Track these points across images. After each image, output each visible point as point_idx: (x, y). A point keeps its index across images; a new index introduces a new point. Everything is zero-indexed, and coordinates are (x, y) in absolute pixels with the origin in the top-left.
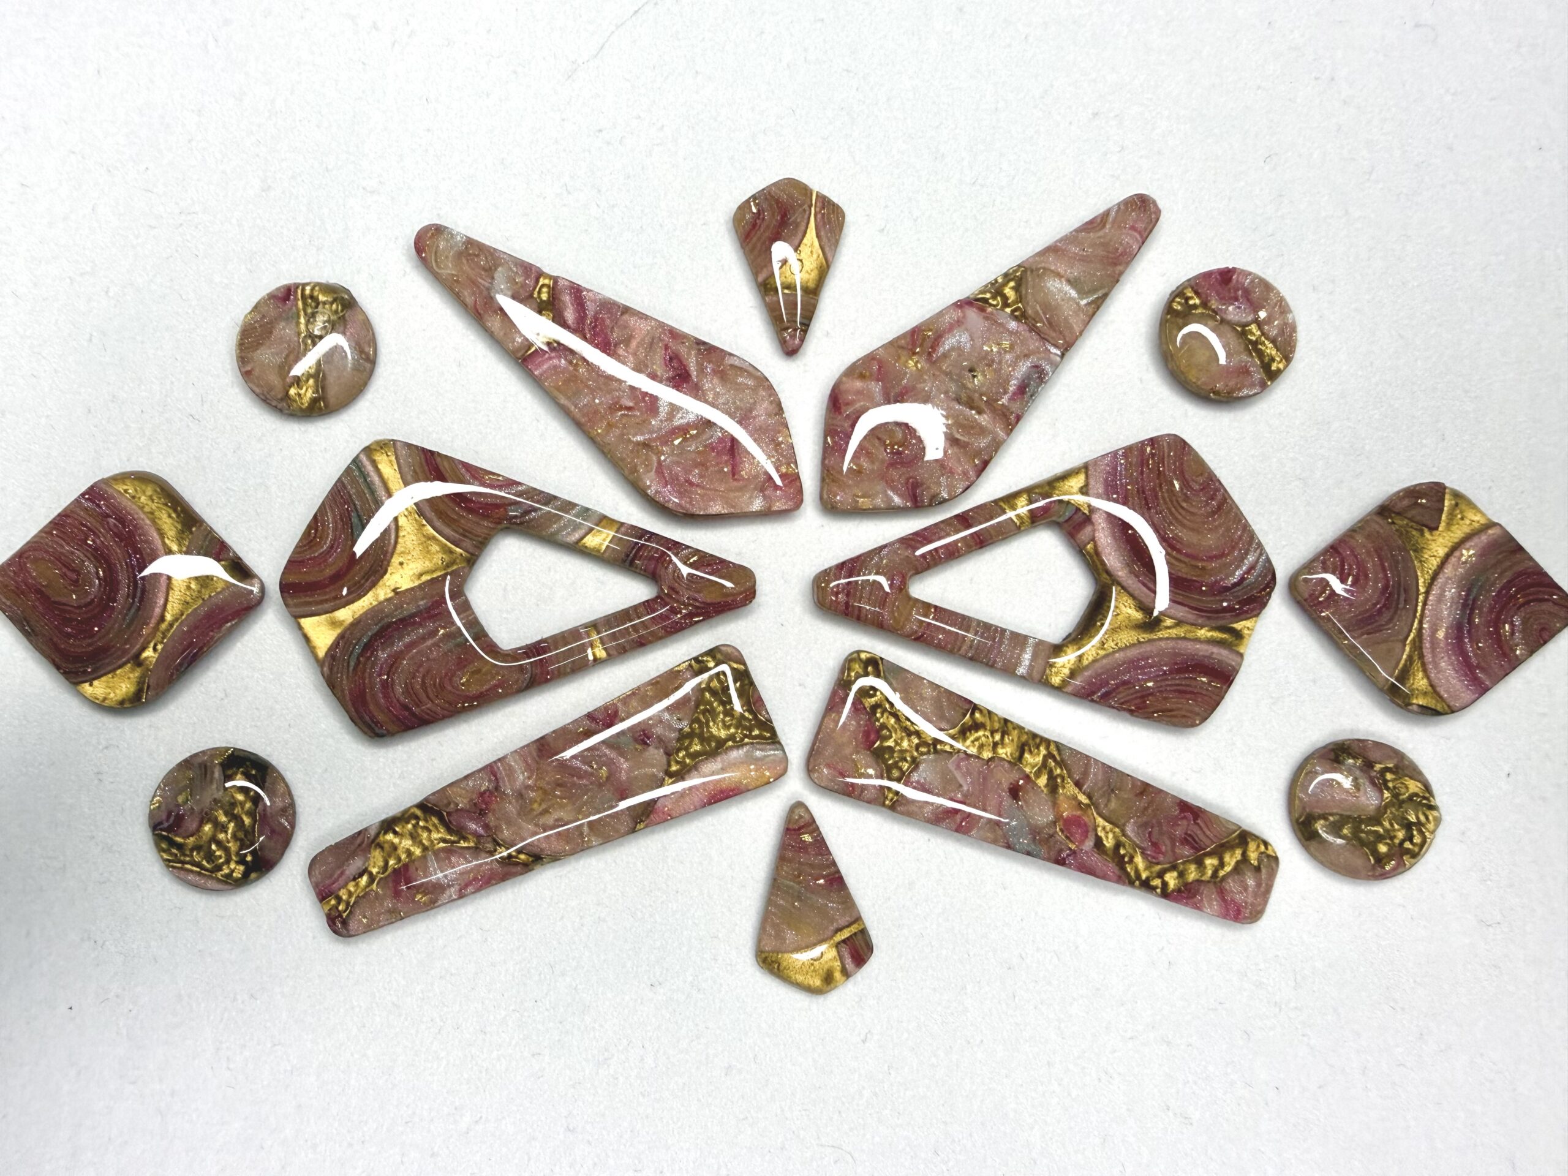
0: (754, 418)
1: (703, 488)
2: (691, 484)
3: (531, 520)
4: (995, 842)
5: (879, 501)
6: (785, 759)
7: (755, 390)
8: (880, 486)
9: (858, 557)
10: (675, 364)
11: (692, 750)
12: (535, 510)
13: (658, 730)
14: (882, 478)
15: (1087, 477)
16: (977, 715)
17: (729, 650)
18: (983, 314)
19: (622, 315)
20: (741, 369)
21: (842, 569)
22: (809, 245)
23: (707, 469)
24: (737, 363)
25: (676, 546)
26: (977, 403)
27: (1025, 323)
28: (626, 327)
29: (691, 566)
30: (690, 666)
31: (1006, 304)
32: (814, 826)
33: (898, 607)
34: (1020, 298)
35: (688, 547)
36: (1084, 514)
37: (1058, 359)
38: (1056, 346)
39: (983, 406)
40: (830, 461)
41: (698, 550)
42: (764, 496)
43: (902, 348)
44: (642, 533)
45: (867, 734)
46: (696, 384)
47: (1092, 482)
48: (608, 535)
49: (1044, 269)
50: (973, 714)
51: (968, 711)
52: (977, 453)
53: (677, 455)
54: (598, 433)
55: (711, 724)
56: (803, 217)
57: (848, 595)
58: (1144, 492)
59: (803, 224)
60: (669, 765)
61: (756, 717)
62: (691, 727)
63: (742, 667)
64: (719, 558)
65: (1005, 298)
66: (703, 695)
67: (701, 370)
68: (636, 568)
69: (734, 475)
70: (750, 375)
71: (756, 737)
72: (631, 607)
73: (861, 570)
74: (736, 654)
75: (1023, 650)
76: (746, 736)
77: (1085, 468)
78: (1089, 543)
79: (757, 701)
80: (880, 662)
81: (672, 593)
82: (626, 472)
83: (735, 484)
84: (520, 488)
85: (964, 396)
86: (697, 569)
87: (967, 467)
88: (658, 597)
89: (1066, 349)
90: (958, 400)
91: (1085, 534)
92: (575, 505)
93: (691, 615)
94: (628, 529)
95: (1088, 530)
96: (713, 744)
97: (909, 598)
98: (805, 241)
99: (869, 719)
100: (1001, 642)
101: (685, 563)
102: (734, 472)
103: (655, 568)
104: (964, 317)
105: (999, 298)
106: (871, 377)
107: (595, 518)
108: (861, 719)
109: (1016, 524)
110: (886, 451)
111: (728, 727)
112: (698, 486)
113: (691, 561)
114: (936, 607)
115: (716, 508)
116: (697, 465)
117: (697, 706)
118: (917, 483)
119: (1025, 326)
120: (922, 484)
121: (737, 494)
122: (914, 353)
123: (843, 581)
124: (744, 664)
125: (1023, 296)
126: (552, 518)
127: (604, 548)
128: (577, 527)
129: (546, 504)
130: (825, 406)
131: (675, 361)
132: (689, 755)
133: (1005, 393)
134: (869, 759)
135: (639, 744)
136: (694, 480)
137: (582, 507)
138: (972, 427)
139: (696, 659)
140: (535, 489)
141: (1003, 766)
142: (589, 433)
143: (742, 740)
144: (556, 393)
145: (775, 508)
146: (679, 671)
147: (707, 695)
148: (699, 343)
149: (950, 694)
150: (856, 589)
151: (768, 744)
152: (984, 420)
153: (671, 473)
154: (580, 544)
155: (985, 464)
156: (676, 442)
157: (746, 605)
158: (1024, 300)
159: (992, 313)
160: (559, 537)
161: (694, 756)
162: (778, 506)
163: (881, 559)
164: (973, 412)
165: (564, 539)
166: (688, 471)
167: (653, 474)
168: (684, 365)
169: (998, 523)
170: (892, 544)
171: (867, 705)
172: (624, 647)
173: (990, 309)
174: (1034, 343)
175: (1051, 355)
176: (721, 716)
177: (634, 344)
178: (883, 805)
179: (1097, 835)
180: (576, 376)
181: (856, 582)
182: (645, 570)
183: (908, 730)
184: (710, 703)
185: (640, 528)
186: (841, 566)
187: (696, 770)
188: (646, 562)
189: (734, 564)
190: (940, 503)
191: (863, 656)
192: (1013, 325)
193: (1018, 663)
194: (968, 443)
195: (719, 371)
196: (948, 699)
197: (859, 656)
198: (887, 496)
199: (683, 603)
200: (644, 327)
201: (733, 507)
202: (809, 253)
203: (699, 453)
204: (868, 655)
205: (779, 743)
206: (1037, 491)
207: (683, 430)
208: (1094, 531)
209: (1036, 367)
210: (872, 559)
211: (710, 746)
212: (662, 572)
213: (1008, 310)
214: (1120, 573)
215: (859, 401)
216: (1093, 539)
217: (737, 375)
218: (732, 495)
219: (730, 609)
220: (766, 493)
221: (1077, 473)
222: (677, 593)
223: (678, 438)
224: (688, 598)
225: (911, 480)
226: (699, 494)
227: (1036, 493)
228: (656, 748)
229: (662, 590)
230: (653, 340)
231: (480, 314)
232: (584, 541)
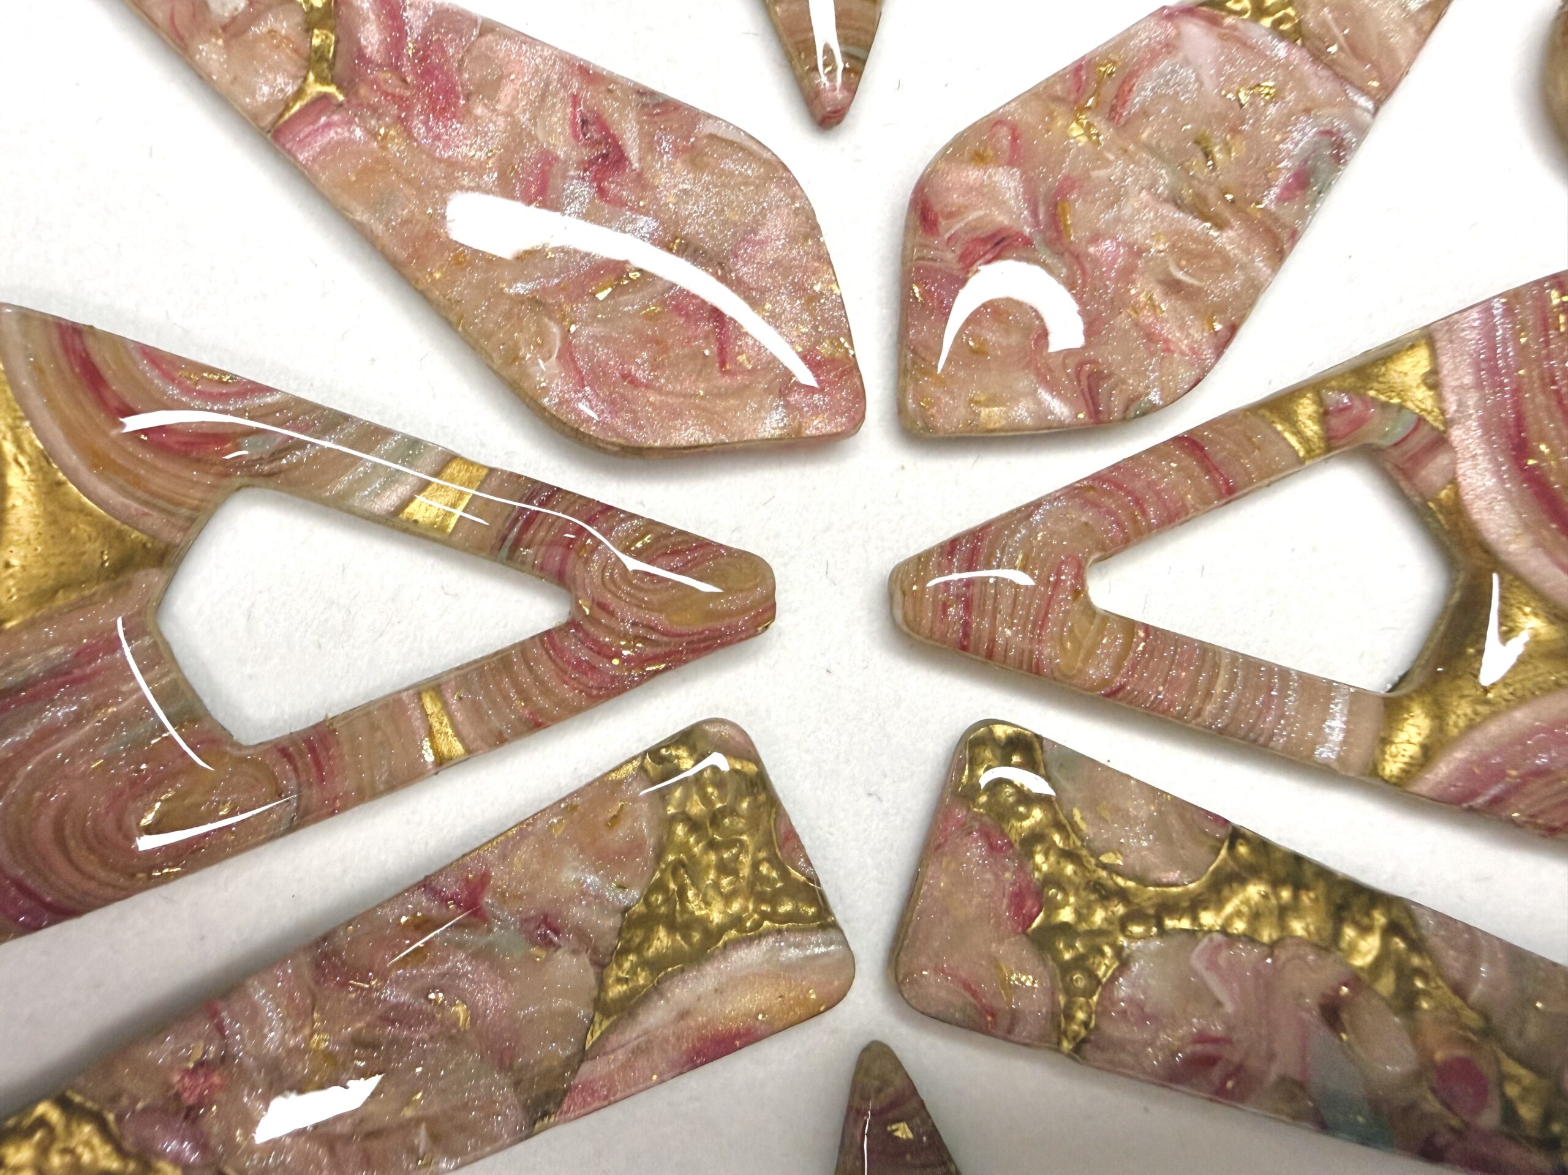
0: (762, 243)
1: (660, 391)
2: (634, 382)
3: (292, 467)
4: (1297, 1117)
5: (1022, 412)
6: (848, 963)
7: (761, 185)
8: (1024, 381)
9: (985, 527)
10: (593, 133)
11: (651, 952)
12: (302, 445)
13: (577, 913)
14: (1027, 366)
15: (1434, 355)
16: (1243, 850)
17: (726, 731)
18: (1217, 30)
19: (481, 35)
20: (731, 143)
21: (952, 553)
23: (666, 350)
24: (721, 132)
25: (603, 513)
26: (1216, 206)
27: (1303, 45)
28: (486, 59)
29: (638, 555)
30: (642, 768)
32: (914, 1104)
33: (1071, 630)
35: (632, 516)
36: (1434, 429)
37: (1367, 117)
38: (1364, 91)
39: (1227, 214)
40: (918, 332)
41: (651, 522)
42: (787, 405)
43: (1056, 99)
44: (535, 490)
45: (1018, 899)
46: (640, 175)
47: (1447, 363)
48: (462, 494)
50: (1232, 847)
51: (1222, 843)
52: (1219, 309)
53: (604, 322)
54: (434, 281)
55: (690, 894)
57: (968, 607)
58: (1552, 382)
60: (602, 985)
61: (785, 875)
62: (647, 902)
63: (751, 768)
64: (697, 538)
66: (671, 833)
67: (650, 146)
68: (523, 563)
69: (723, 364)
70: (749, 154)
71: (788, 917)
72: (514, 646)
73: (992, 555)
74: (739, 738)
75: (1325, 714)
76: (764, 916)
77: (1428, 337)
78: (1444, 488)
79: (787, 839)
80: (1037, 745)
81: (599, 613)
82: (498, 362)
83: (727, 380)
84: (269, 400)
85: (1187, 193)
86: (650, 562)
87: (1197, 336)
88: (572, 623)
89: (1381, 97)
90: (1176, 201)
91: (1433, 471)
92: (388, 433)
93: (641, 661)
94: (503, 481)
95: (1442, 460)
96: (696, 937)
97: (1090, 610)
99: (1021, 867)
100: (1283, 695)
101: (626, 550)
102: (723, 357)
103: (563, 561)
104: (1179, 35)
106: (996, 161)
107: (429, 461)
108: (1006, 869)
109: (1296, 452)
111: (728, 898)
112: (648, 386)
113: (639, 545)
114: (1147, 628)
115: (688, 434)
116: (645, 341)
117: (659, 856)
118: (1101, 372)
119: (1303, 52)
120: (1110, 375)
121: (733, 402)
122: (1083, 109)
123: (955, 576)
124: (757, 761)
126: (341, 463)
127: (452, 522)
128: (393, 478)
129: (321, 435)
130: (901, 222)
131: (593, 128)
132: (645, 964)
133: (1270, 186)
134: (1026, 953)
135: (534, 944)
136: (639, 374)
137: (405, 436)
138: (1205, 256)
139: (654, 753)
140: (299, 401)
141: (1303, 959)
142: (417, 281)
143: (757, 925)
144: (344, 199)
145: (810, 432)
146: (620, 782)
147: (680, 830)
148: (643, 92)
149: (1182, 807)
150: (984, 596)
151: (812, 931)
152: (1228, 240)
153: (591, 360)
154: (404, 516)
155: (1233, 329)
156: (601, 296)
157: (756, 634)
159: (1233, 28)
160: (356, 502)
161: (656, 965)
162: (816, 426)
163: (1033, 532)
164: (1208, 225)
165: (366, 506)
166: (626, 357)
167: (552, 363)
168: (613, 137)
170: (1052, 498)
171: (1014, 836)
172: (501, 733)
173: (1229, 20)
174: (1320, 85)
175: (1357, 112)
176: (712, 875)
177: (506, 94)
178: (1057, 1049)
179: (1503, 1095)
180: (385, 161)
181: (985, 581)
182: (542, 568)
183: (1102, 886)
184: (685, 847)
185: (528, 479)
186: (951, 547)
187: (662, 996)
188: (543, 549)
189: (728, 549)
190: (1144, 414)
191: (1000, 731)
192: (1281, 50)
193: (1321, 738)
194: (1200, 290)
195: (685, 150)
196: (1181, 816)
197: (991, 732)
198: (1039, 402)
199: (625, 636)
200: (531, 60)
201: (725, 430)
203: (652, 317)
204: (1010, 730)
205: (835, 926)
206: (1334, 383)
207: (614, 269)
208: (1454, 462)
209: (1329, 133)
210: (1014, 532)
211: (686, 938)
212: (575, 568)
213: (1267, 22)
214: (1512, 547)
215: (976, 208)
216: (1453, 481)
217: (722, 157)
218: (720, 405)
219: (723, 645)
220: (791, 399)
221: (1412, 347)
222: (612, 614)
223: (605, 288)
224: (634, 624)
225: (1087, 367)
226: (652, 404)
227: (1332, 389)
228: (575, 952)
229: (579, 607)
230: (547, 85)
231: (181, 38)
232: (408, 510)
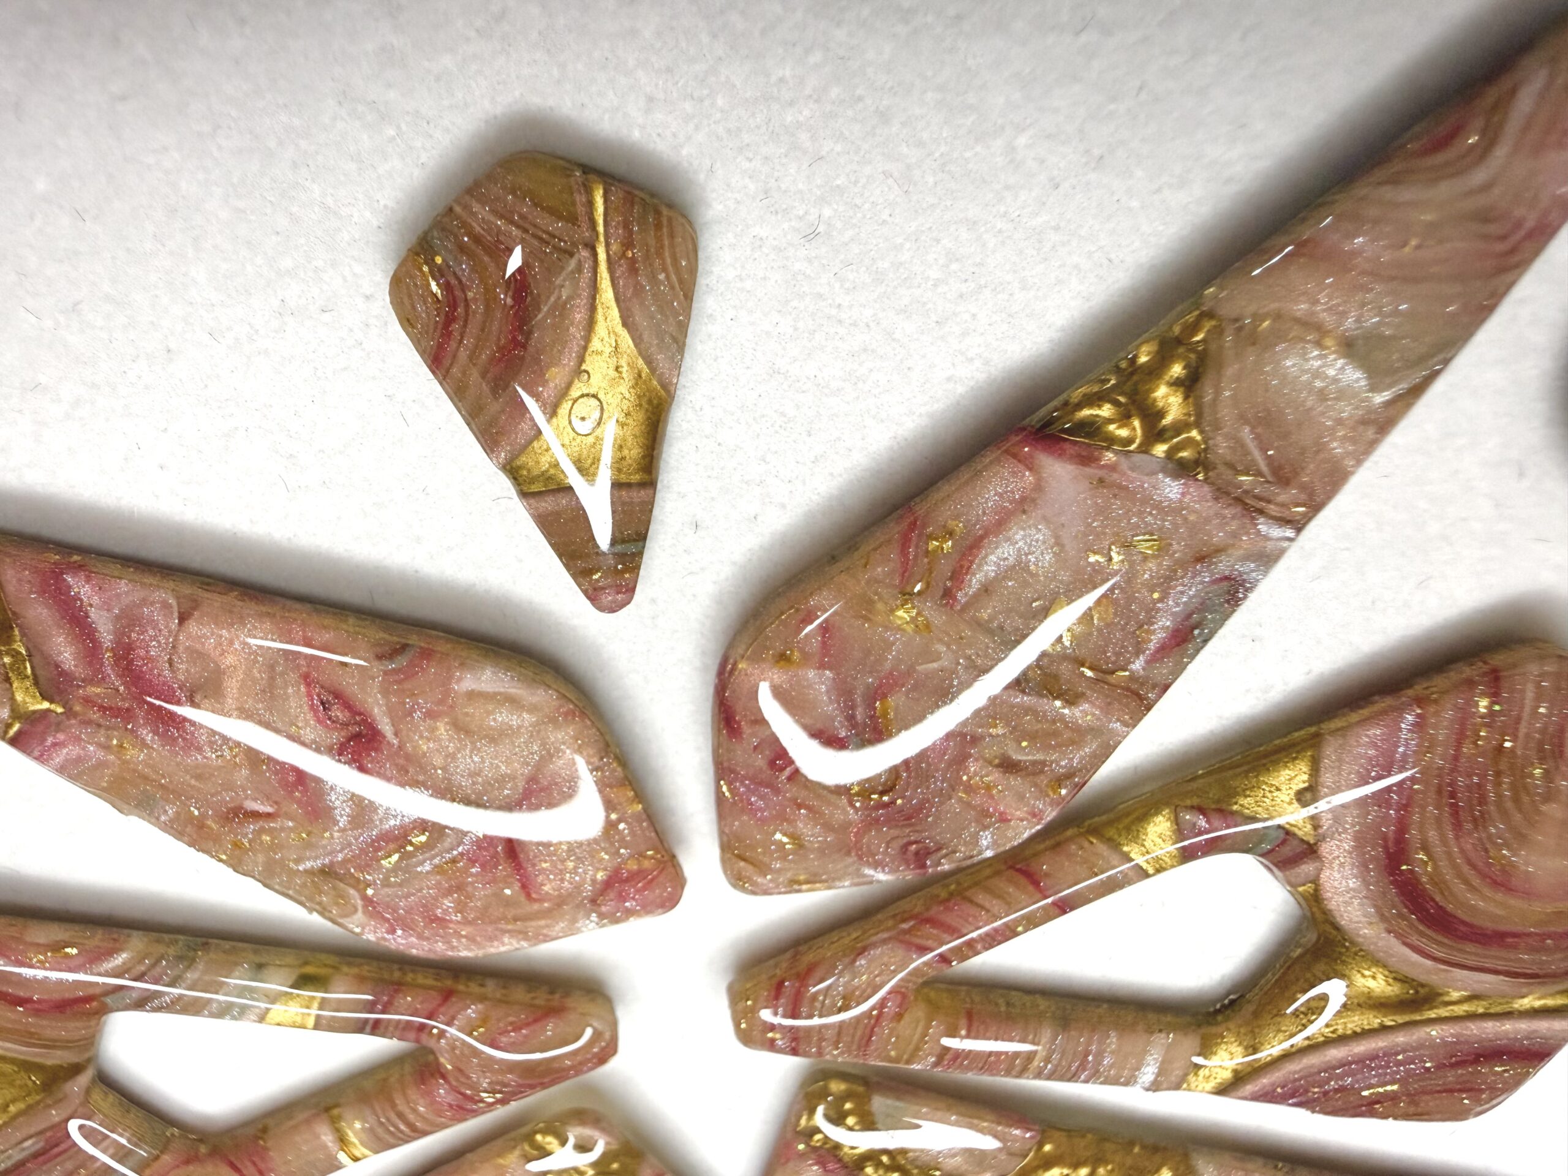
0: (546, 789)
1: (470, 922)
2: (444, 923)
5: (846, 884)
7: (535, 734)
10: (338, 713)
14: (848, 852)
15: (1316, 772)
20: (494, 696)
22: (608, 350)
23: (469, 895)
24: (480, 685)
26: (1069, 680)
27: (1206, 480)
30: (522, 1155)
31: (1155, 433)
34: (1198, 417)
36: (1302, 841)
38: (1283, 520)
39: (1083, 687)
40: (730, 826)
42: (601, 916)
46: (400, 749)
47: (1329, 779)
48: (309, 1012)
49: (1278, 316)
52: (1065, 778)
56: (576, 286)
58: (1453, 795)
59: (582, 302)
65: (1152, 416)
67: (401, 716)
69: (528, 894)
81: (458, 1074)
83: (536, 907)
85: (1034, 674)
87: (1039, 804)
90: (1022, 684)
95: (1305, 868)
98: (595, 344)
101: (470, 1035)
102: (526, 887)
104: (1039, 485)
105: (1137, 423)
106: (806, 662)
110: (853, 806)
112: (458, 923)
116: (445, 893)
118: (928, 849)
119: (1206, 488)
120: (938, 849)
121: (542, 923)
122: (910, 596)
125: (1207, 411)
127: (310, 1022)
128: (246, 1008)
131: (336, 708)
133: (1138, 652)
136: (447, 913)
138: (1052, 733)
144: (107, 797)
152: (1082, 713)
153: (395, 912)
154: (266, 1021)
155: (1082, 786)
156: (389, 862)
158: (1207, 416)
159: (1114, 465)
164: (1058, 703)
166: (430, 905)
167: (360, 916)
168: (359, 711)
169: (1109, 877)
173: (1109, 454)
177: (232, 687)
180: (129, 771)
182: (400, 1039)
186: (776, 991)
188: (397, 1033)
192: (1172, 489)
194: (1043, 764)
198: (862, 876)
199: (484, 1090)
202: (612, 373)
203: (443, 872)
207: (396, 839)
208: (1320, 871)
209: (1226, 579)
213: (1160, 449)
214: (1363, 931)
216: (1314, 880)
217: (488, 713)
218: (535, 925)
220: (603, 909)
223: (390, 854)
224: (490, 1084)
225: (913, 848)
230: (272, 671)
